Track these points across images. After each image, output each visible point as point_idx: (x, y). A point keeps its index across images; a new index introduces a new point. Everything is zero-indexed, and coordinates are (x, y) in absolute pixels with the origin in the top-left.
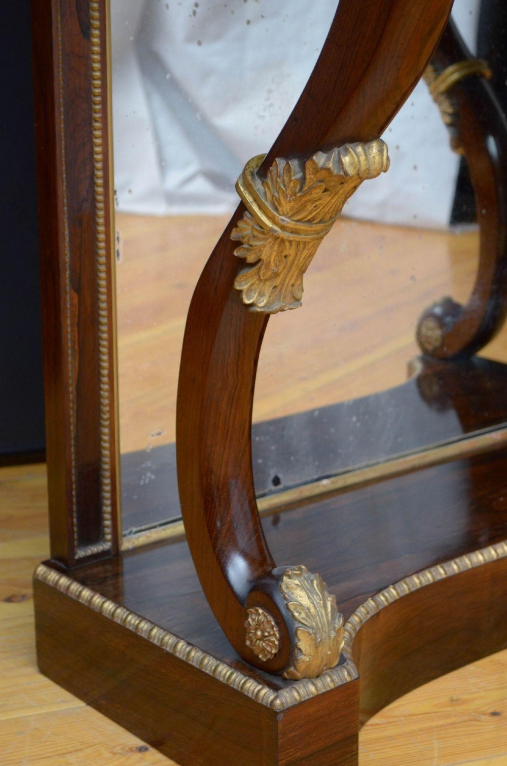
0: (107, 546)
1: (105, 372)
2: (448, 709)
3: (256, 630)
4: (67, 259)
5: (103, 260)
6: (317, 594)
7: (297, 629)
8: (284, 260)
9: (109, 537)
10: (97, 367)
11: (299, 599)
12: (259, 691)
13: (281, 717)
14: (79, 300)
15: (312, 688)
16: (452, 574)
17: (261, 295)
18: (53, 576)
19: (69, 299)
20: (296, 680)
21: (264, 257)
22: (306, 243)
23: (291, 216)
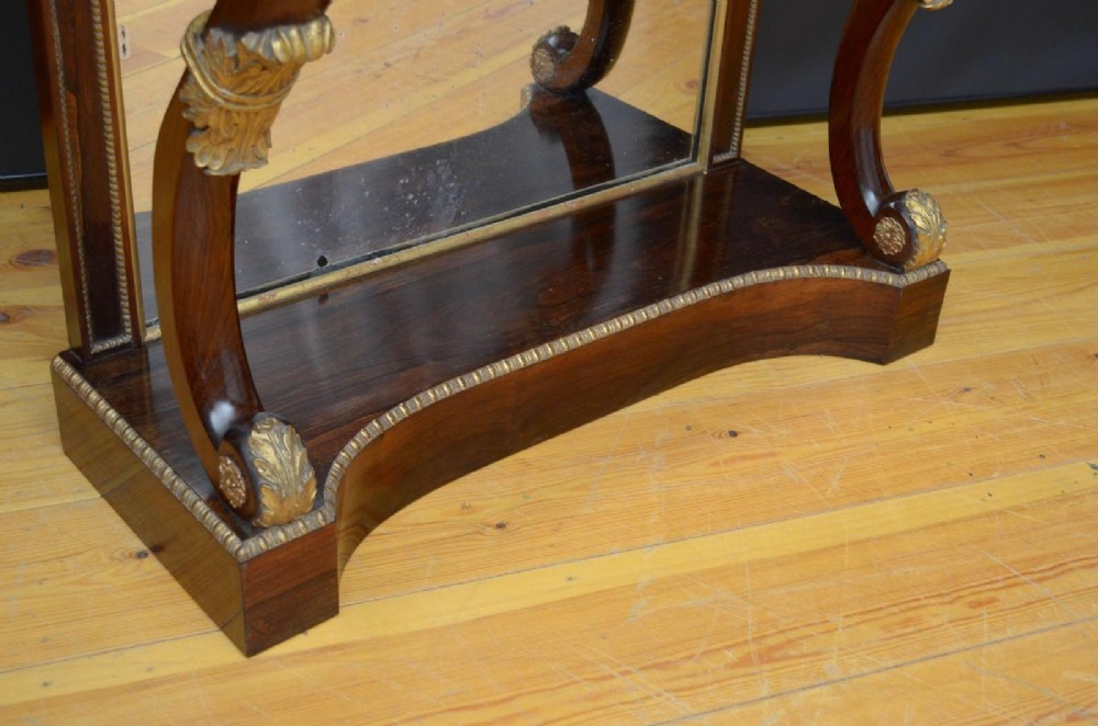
0: (127, 338)
1: (113, 172)
2: (457, 518)
3: (227, 478)
4: (59, 60)
6: (286, 449)
7: (261, 486)
8: (235, 127)
9: (129, 330)
11: (265, 456)
12: (228, 536)
14: (78, 102)
15: (281, 536)
16: (472, 385)
17: (216, 157)
18: (68, 370)
19: (65, 103)
20: (262, 529)
21: (212, 123)
22: (257, 113)
23: (232, 90)
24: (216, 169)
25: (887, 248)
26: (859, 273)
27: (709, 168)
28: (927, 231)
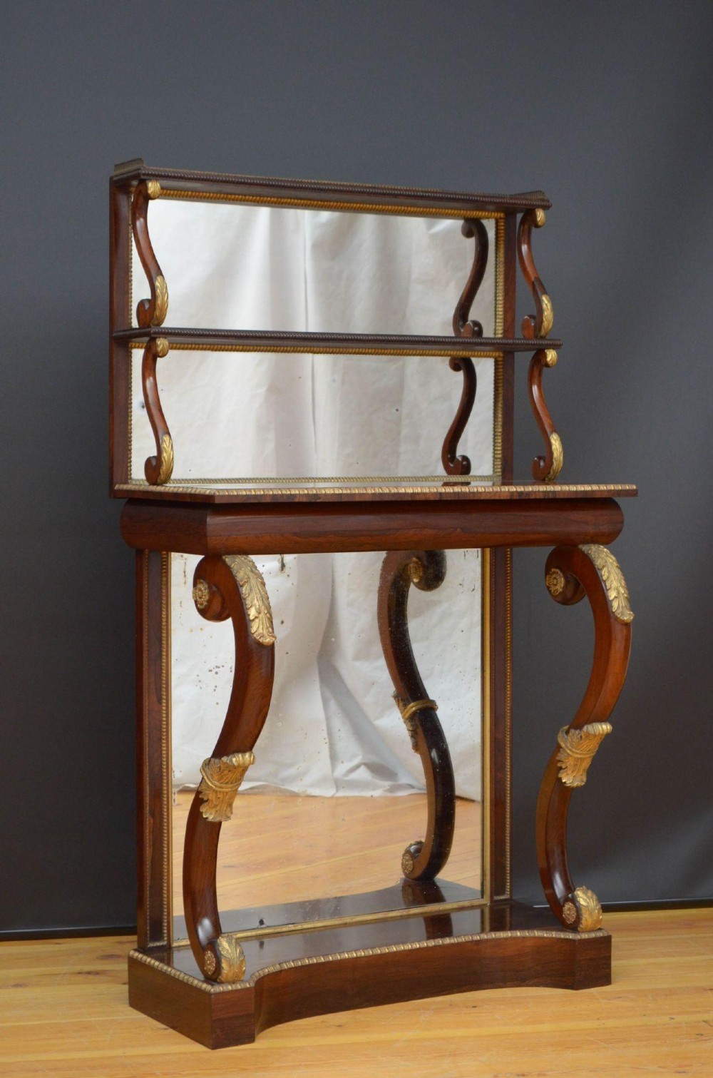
0: (165, 943)
3: (208, 960)
4: (148, 802)
5: (165, 803)
7: (222, 958)
8: (219, 800)
9: (166, 939)
10: (162, 854)
11: (224, 946)
13: (213, 997)
14: (154, 822)
15: (230, 987)
17: (211, 814)
18: (136, 954)
19: (148, 821)
20: (222, 982)
21: (210, 798)
22: (227, 793)
23: (218, 781)
24: (211, 818)
25: (569, 920)
26: (554, 934)
27: (491, 902)
28: (587, 907)
